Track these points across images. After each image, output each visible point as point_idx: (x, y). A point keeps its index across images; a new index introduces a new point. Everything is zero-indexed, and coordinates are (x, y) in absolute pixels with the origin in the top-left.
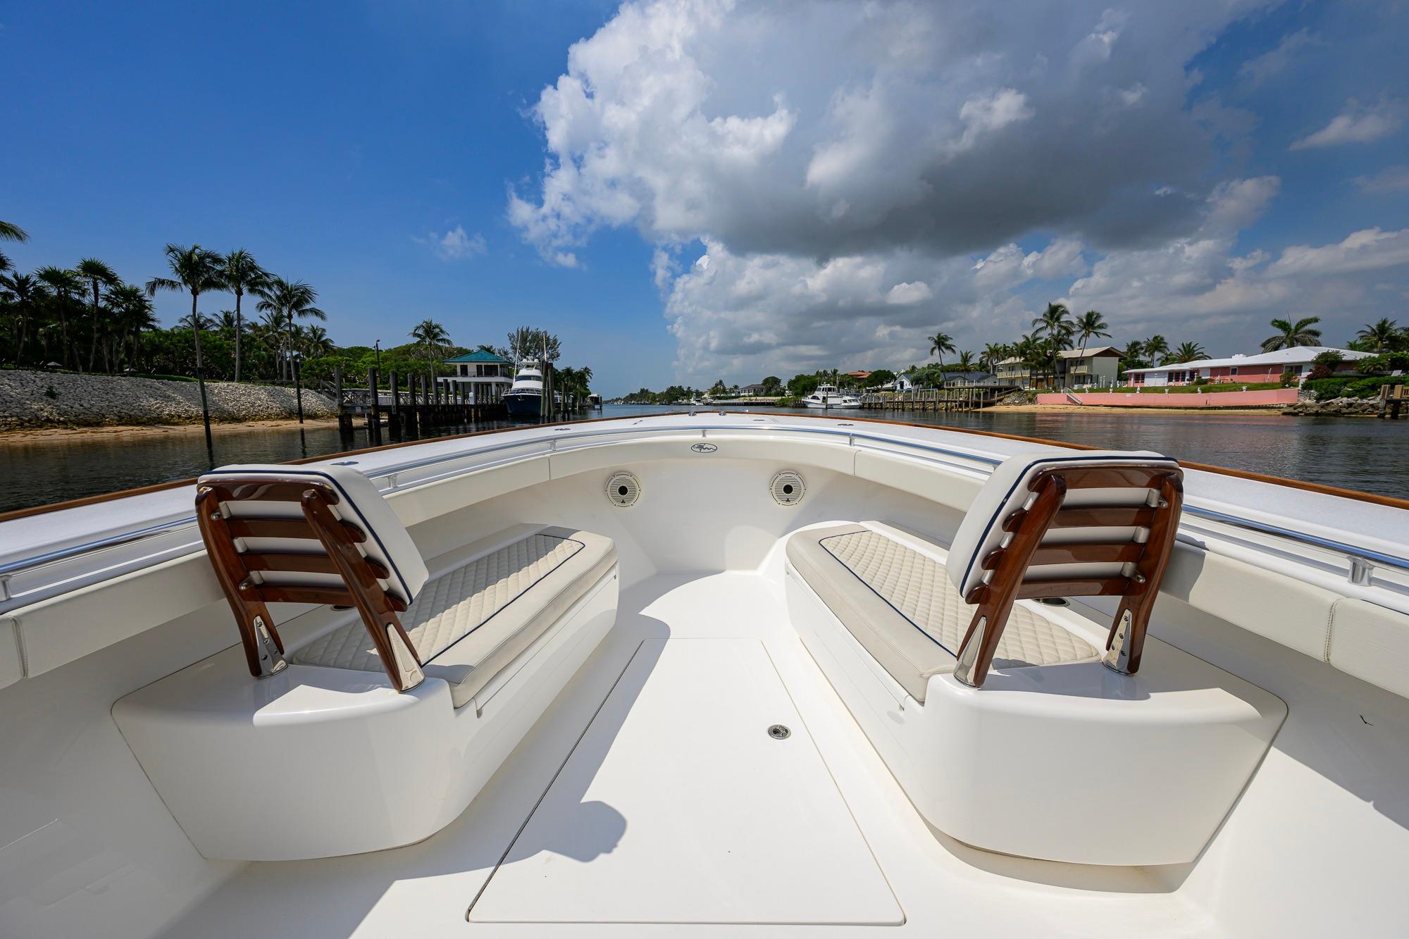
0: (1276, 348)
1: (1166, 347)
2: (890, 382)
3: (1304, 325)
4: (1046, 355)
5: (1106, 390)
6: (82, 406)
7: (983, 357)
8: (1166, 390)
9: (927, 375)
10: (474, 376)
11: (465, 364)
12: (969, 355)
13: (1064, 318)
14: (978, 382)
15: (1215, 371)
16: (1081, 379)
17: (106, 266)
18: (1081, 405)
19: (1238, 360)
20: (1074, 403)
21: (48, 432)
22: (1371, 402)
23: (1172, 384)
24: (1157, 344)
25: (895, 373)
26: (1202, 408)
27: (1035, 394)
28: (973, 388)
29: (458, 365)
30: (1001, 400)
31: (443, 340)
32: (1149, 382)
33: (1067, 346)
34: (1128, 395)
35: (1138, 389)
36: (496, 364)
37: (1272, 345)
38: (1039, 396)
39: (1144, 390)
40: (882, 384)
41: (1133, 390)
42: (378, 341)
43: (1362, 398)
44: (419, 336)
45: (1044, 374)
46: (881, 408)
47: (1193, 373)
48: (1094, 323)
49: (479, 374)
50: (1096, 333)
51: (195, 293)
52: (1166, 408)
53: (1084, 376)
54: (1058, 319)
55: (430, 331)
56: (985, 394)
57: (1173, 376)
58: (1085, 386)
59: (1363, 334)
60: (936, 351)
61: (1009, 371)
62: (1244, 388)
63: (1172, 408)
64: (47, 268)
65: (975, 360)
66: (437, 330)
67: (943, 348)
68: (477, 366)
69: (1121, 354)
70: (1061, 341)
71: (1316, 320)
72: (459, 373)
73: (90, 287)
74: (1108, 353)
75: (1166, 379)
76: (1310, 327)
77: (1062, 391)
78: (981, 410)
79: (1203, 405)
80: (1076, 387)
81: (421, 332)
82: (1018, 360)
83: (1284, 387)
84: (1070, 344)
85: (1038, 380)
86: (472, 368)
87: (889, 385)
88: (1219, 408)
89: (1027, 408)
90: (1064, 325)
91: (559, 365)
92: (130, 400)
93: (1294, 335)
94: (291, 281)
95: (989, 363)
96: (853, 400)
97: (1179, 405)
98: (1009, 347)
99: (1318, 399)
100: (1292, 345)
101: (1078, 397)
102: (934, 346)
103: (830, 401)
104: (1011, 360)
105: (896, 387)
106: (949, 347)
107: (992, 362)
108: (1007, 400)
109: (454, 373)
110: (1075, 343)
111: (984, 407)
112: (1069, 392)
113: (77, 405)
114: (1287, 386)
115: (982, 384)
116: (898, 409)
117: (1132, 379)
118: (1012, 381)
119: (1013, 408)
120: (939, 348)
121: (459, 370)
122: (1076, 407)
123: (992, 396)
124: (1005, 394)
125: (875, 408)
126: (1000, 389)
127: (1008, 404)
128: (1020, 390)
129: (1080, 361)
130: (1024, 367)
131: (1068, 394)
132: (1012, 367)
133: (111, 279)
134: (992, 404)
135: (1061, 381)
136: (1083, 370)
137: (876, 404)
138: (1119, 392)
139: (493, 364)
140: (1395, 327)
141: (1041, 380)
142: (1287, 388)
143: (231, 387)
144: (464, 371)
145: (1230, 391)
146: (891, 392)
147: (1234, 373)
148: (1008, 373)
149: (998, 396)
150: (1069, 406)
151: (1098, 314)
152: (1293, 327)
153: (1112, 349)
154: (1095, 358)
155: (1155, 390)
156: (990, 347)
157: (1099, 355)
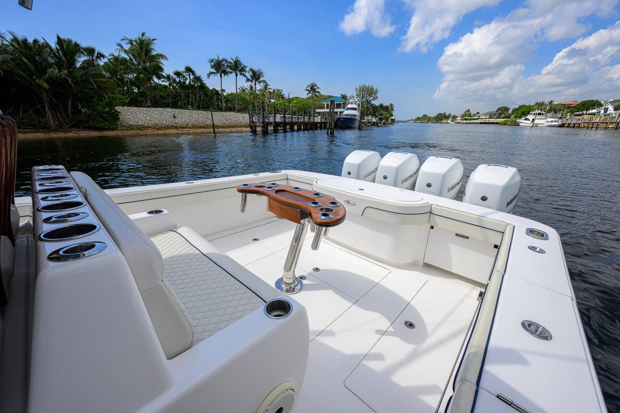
2: (595, 109)
6: (182, 121)
11: (328, 103)
17: (192, 68)
21: (170, 130)
25: (602, 102)
29: (325, 103)
31: (318, 92)
36: (341, 102)
40: (587, 110)
42: (289, 93)
44: (308, 90)
51: (221, 76)
55: (313, 88)
64: (176, 71)
66: (315, 87)
72: (325, 108)
73: (188, 77)
81: (309, 88)
87: (594, 111)
91: (376, 103)
92: (197, 119)
94: (255, 69)
96: (555, 121)
103: (536, 122)
105: (599, 112)
113: (181, 121)
116: (592, 127)
121: (325, 106)
125: (573, 127)
133: (193, 73)
137: (575, 124)
139: (339, 103)
143: (230, 114)
146: (593, 116)
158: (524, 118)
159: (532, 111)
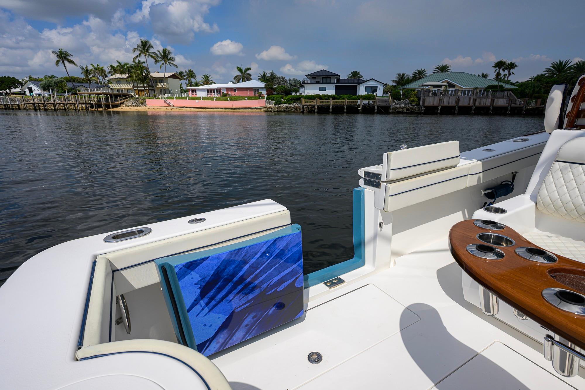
3: (247, 71)
16: (165, 91)
18: (173, 107)
20: (170, 106)
22: (293, 106)
23: (210, 95)
24: (192, 74)
25: (21, 80)
26: (232, 109)
27: (144, 100)
30: (122, 103)
32: (202, 94)
34: (197, 101)
35: (201, 98)
37: (238, 79)
38: (147, 100)
40: (10, 89)
43: (289, 104)
45: (143, 87)
46: (19, 109)
48: (167, 57)
50: (169, 63)
52: (216, 108)
53: (165, 89)
54: (148, 50)
57: (210, 91)
58: (166, 96)
60: (60, 63)
62: (246, 98)
63: (218, 108)
67: (66, 62)
71: (250, 69)
74: (175, 77)
75: (207, 92)
77: (159, 98)
78: (111, 110)
79: (232, 107)
82: (123, 76)
83: (259, 99)
85: (141, 91)
88: (238, 109)
89: (141, 109)
93: (244, 75)
97: (221, 107)
99: (275, 104)
101: (169, 102)
102: (58, 59)
104: (118, 76)
108: (127, 104)
111: (113, 108)
117: (191, 92)
118: (122, 90)
119: (133, 109)
120: (63, 62)
122: (171, 108)
123: (116, 100)
124: (124, 99)
125: (13, 109)
126: (117, 96)
128: (131, 97)
129: (161, 80)
130: (128, 81)
131: (164, 100)
132: (119, 81)
134: (117, 106)
136: (164, 85)
137: (12, 105)
142: (261, 99)
145: (240, 100)
147: (235, 91)
148: (116, 84)
149: (121, 100)
150: (167, 107)
151: (169, 51)
152: (243, 71)
153: (175, 74)
154: (168, 78)
155: (208, 98)
156: (93, 66)
157: (170, 77)
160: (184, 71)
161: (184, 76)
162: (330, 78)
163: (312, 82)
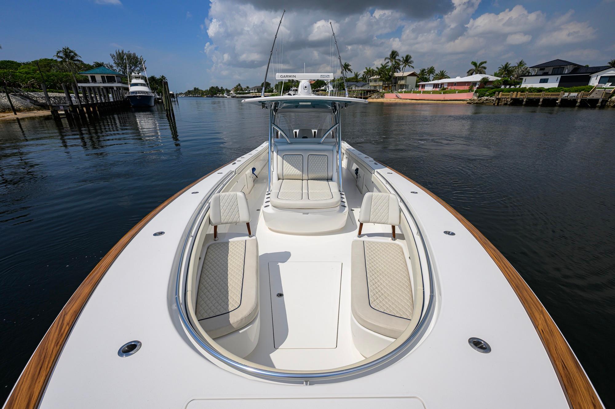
0: (472, 74)
1: (434, 72)
2: (323, 86)
3: (481, 65)
4: (389, 75)
5: (410, 92)
7: (364, 74)
8: (431, 93)
9: (340, 84)
10: (101, 83)
11: (93, 75)
12: (358, 74)
13: (397, 58)
14: (362, 87)
15: (450, 84)
16: (402, 86)
18: (401, 99)
19: (458, 79)
20: (398, 98)
22: (492, 99)
23: (434, 89)
24: (431, 71)
25: (326, 82)
26: (442, 101)
27: (384, 94)
28: (359, 91)
29: (89, 76)
30: (370, 96)
31: (77, 60)
32: (427, 89)
33: (398, 70)
34: (418, 94)
35: (422, 92)
36: (112, 75)
37: (470, 73)
39: (424, 92)
40: (320, 87)
41: (419, 92)
44: (61, 56)
45: (388, 84)
47: (442, 84)
48: (408, 60)
49: (104, 82)
50: (409, 65)
54: (395, 58)
55: (69, 55)
56: (364, 93)
57: (435, 86)
58: (404, 90)
59: (500, 69)
60: (344, 72)
61: (375, 83)
62: (457, 92)
63: (432, 100)
65: (361, 76)
66: (73, 54)
68: (101, 76)
69: (417, 75)
70: (396, 68)
71: (485, 62)
72: (90, 81)
74: (413, 74)
75: (433, 87)
76: (483, 65)
77: (394, 92)
79: (443, 99)
80: (399, 91)
81: (62, 54)
82: (378, 77)
83: (469, 92)
84: (399, 69)
85: (386, 87)
86: (98, 78)
87: (323, 88)
88: (448, 100)
89: (380, 100)
90: (397, 61)
93: (479, 68)
95: (366, 77)
97: (435, 99)
98: (374, 70)
99: (478, 97)
100: (477, 73)
101: (400, 95)
102: (343, 69)
104: (375, 77)
105: (326, 89)
106: (349, 70)
107: (368, 77)
108: (373, 97)
109: (87, 81)
110: (401, 69)
112: (397, 93)
114: (470, 91)
115: (363, 88)
117: (421, 87)
118: (375, 87)
119: (375, 100)
120: (345, 70)
121: (90, 79)
122: (399, 100)
123: (367, 94)
124: (372, 93)
126: (370, 91)
127: (373, 98)
128: (378, 91)
129: (402, 78)
130: (381, 80)
131: (396, 94)
132: (375, 80)
134: (367, 98)
135: (394, 87)
136: (403, 82)
138: (415, 93)
139: (110, 75)
140: (510, 66)
141: (387, 87)
144: (94, 80)
145: (452, 93)
146: (324, 92)
147: (455, 85)
148: (374, 83)
149: (369, 95)
150: (396, 99)
151: (410, 56)
152: (478, 65)
153: (414, 73)
154: (408, 77)
155: (427, 92)
156: (367, 70)
157: (409, 75)
158: (287, 94)
159: (292, 88)
160: (426, 69)
161: (426, 72)
162: (564, 67)
163: (538, 74)
